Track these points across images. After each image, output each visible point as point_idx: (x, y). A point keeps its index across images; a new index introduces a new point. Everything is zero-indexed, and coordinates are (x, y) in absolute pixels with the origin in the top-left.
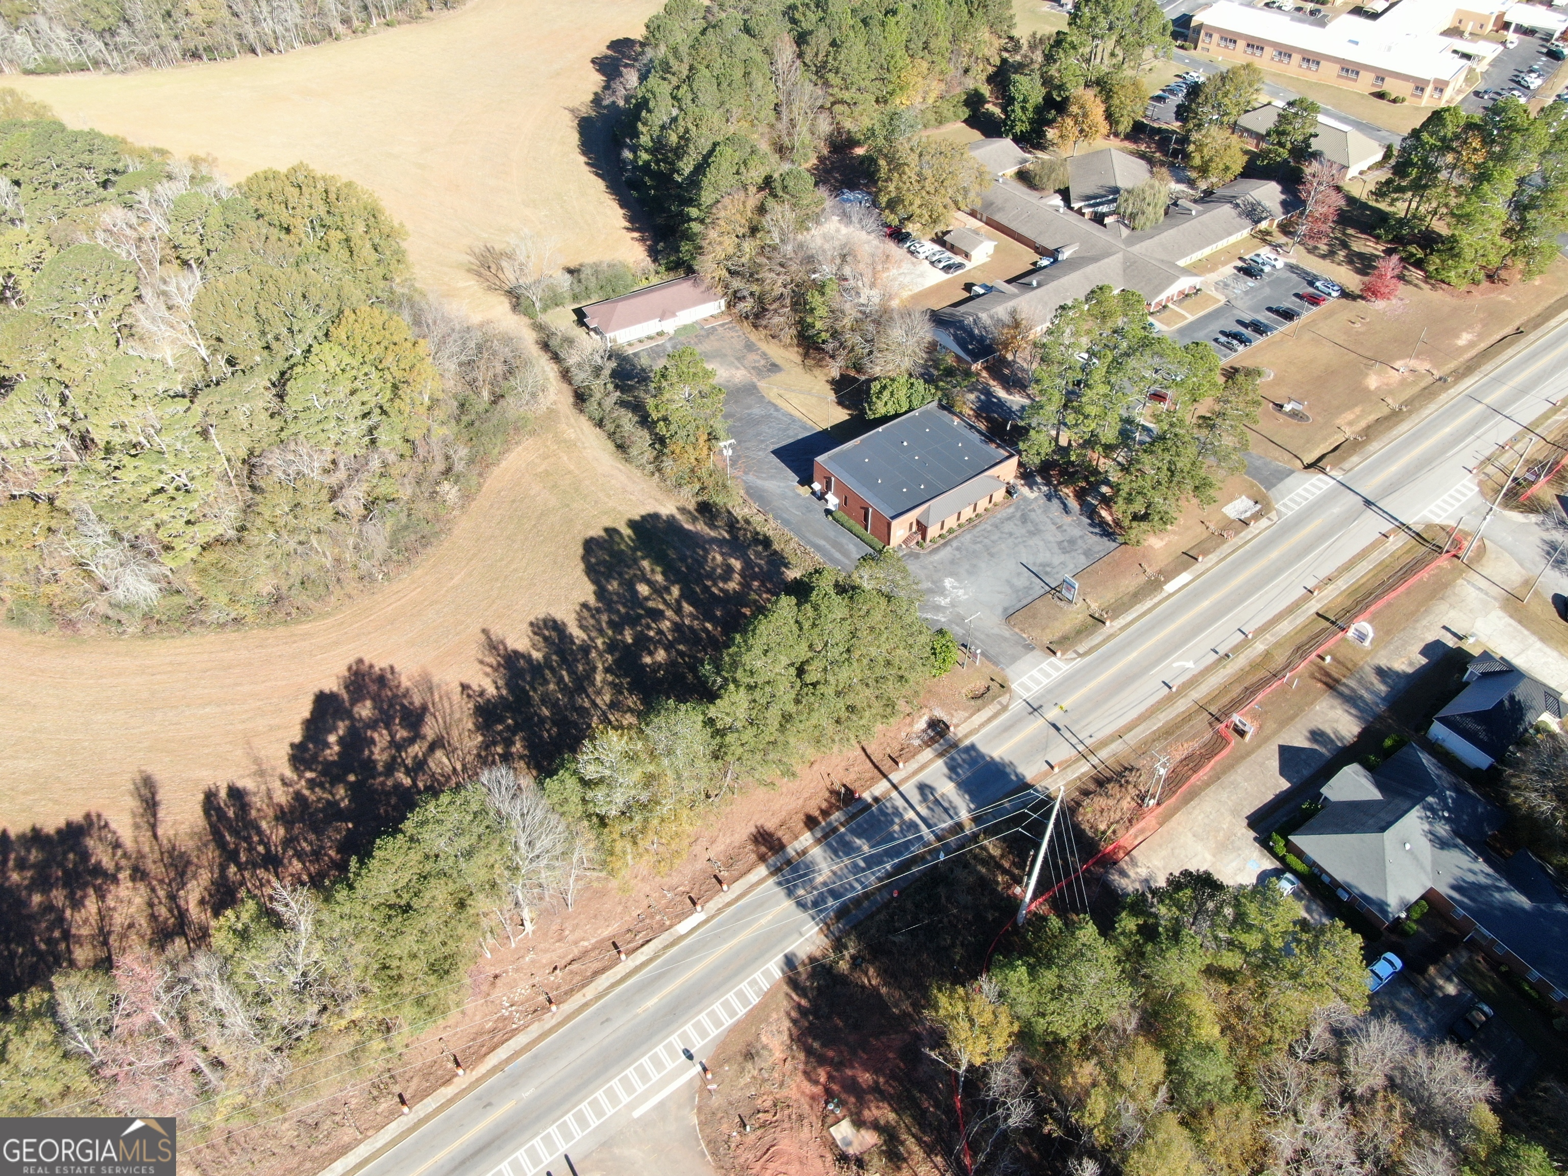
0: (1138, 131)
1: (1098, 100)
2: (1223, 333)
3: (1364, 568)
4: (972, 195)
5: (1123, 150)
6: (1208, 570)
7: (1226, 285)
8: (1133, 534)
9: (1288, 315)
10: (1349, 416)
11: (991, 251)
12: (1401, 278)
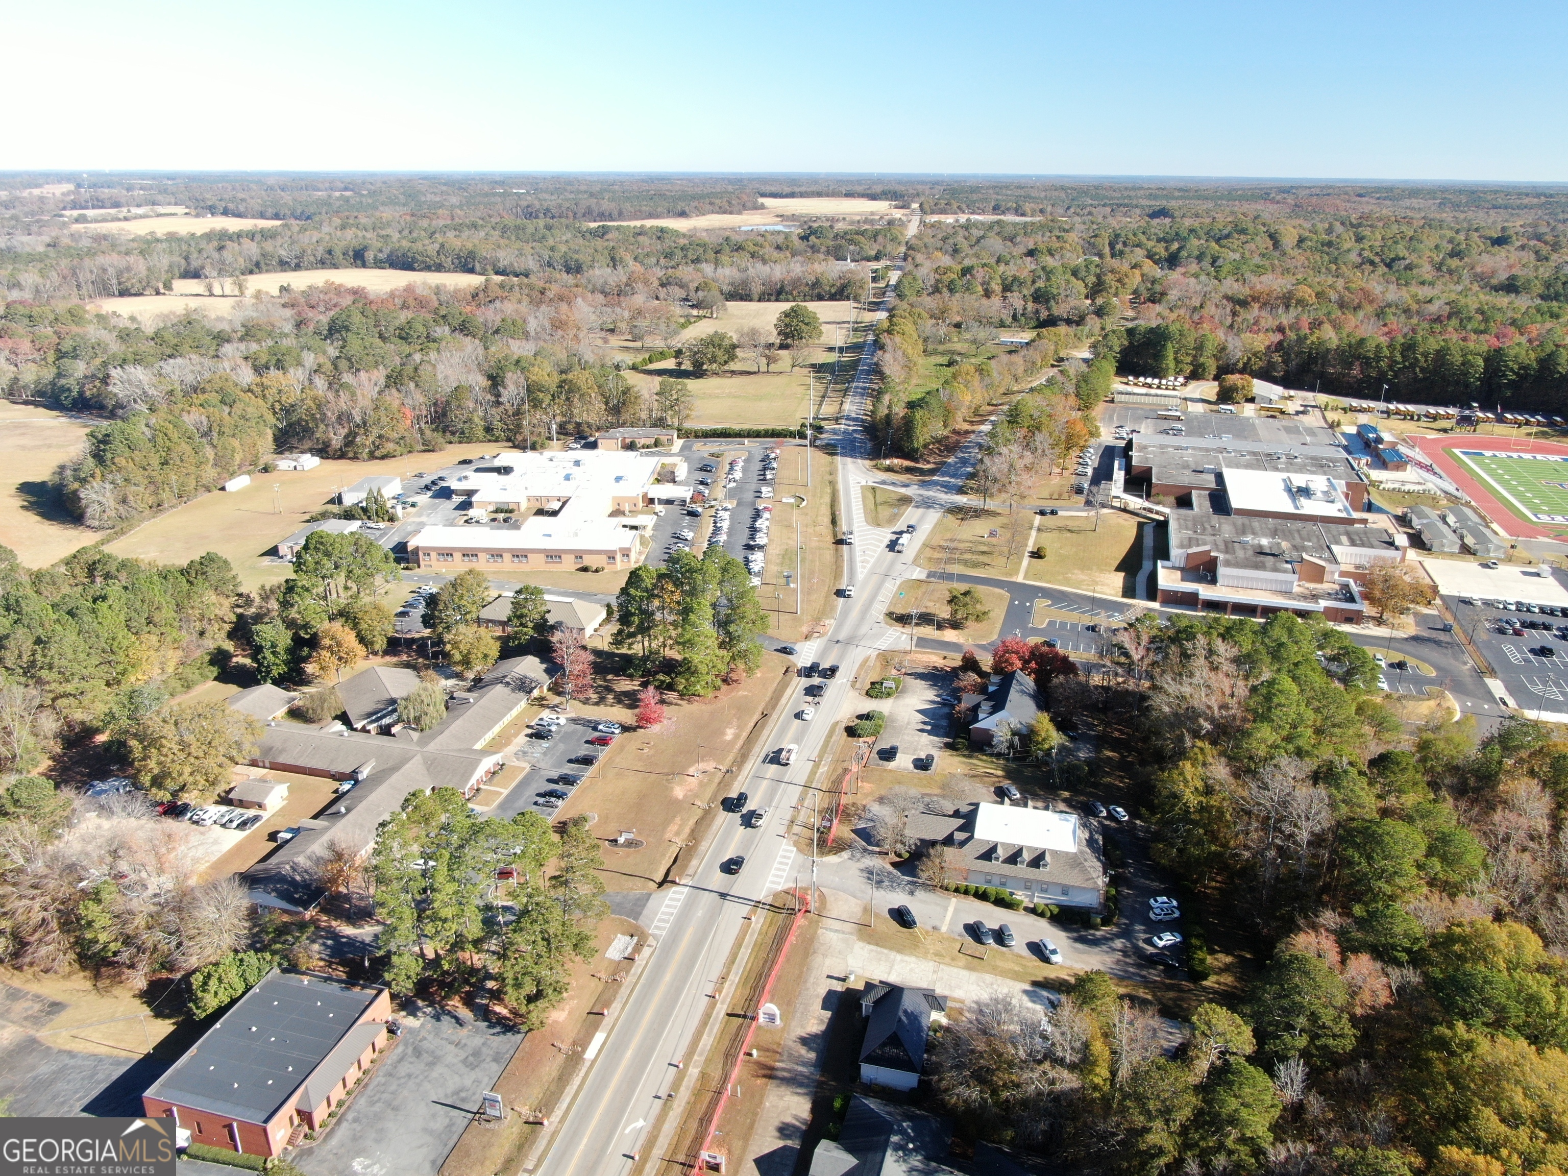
0: (394, 646)
1: (347, 629)
2: (539, 795)
3: (745, 953)
4: (247, 746)
5: (387, 665)
6: (617, 1019)
7: (525, 753)
8: (533, 1017)
9: (587, 761)
10: (673, 828)
11: (285, 793)
12: (662, 702)
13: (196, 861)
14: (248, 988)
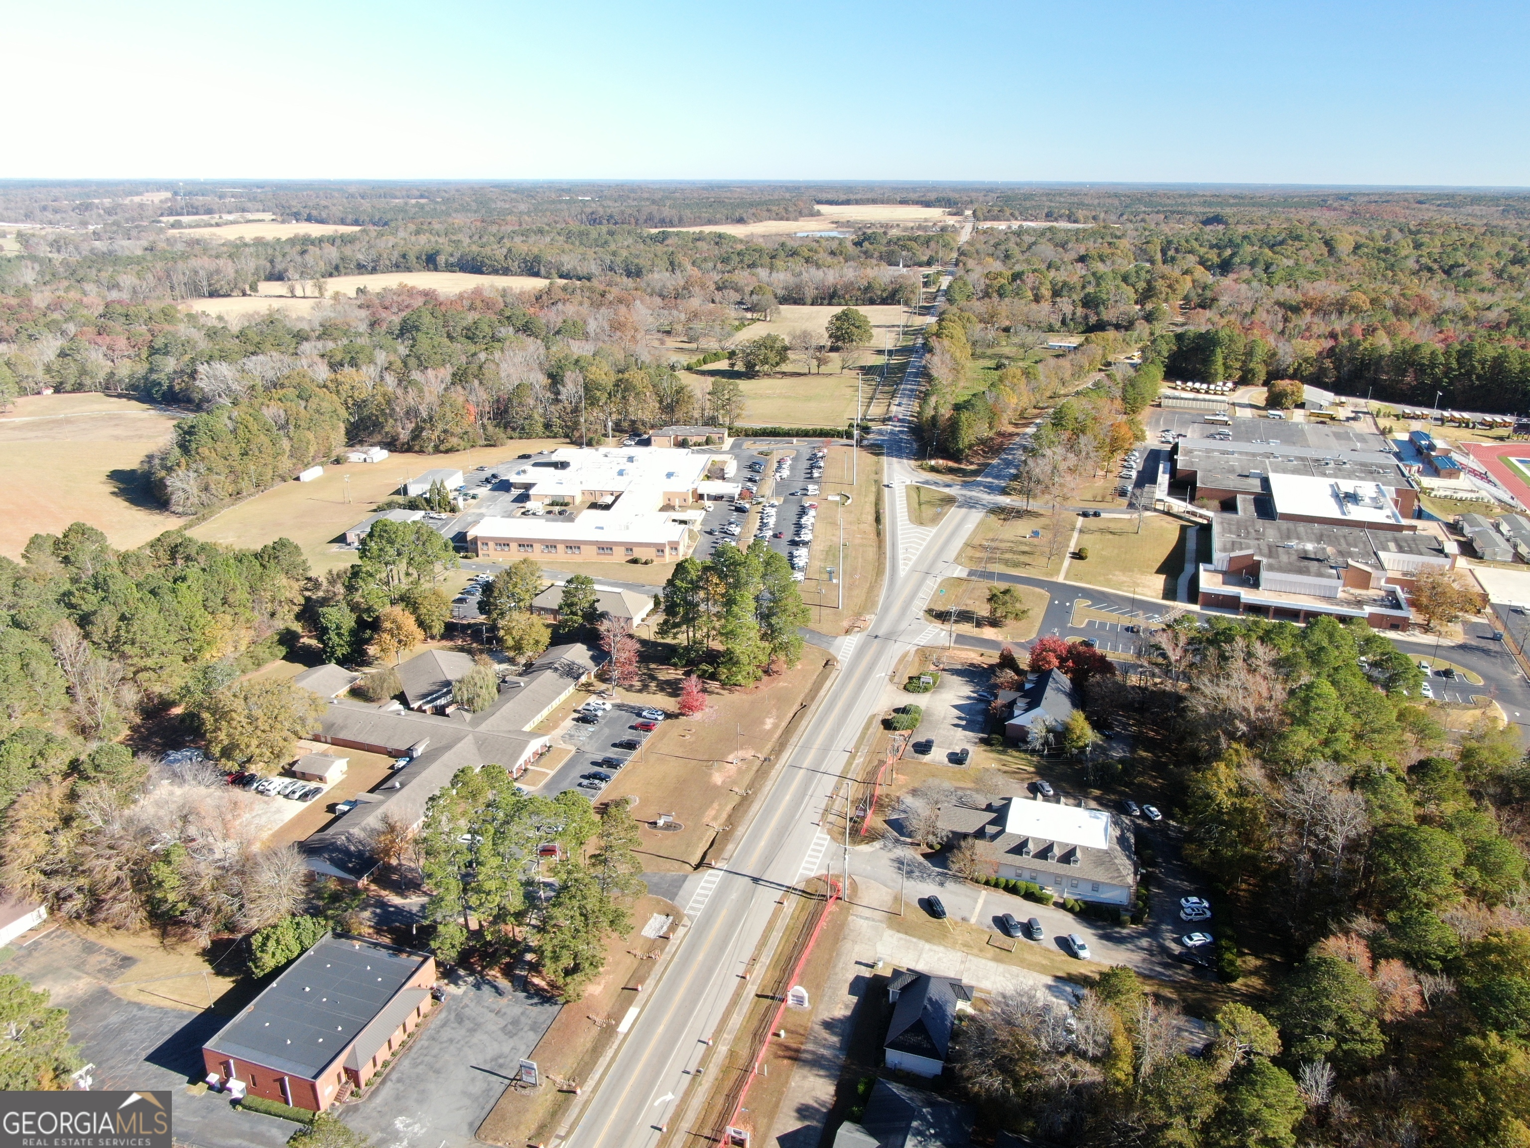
0: (451, 631)
1: (407, 613)
2: (583, 777)
3: (776, 937)
4: (310, 722)
5: (442, 648)
6: (650, 995)
7: (571, 736)
8: (570, 989)
9: (631, 746)
10: (711, 812)
11: (345, 768)
12: (704, 690)
13: (260, 828)
14: (303, 951)
